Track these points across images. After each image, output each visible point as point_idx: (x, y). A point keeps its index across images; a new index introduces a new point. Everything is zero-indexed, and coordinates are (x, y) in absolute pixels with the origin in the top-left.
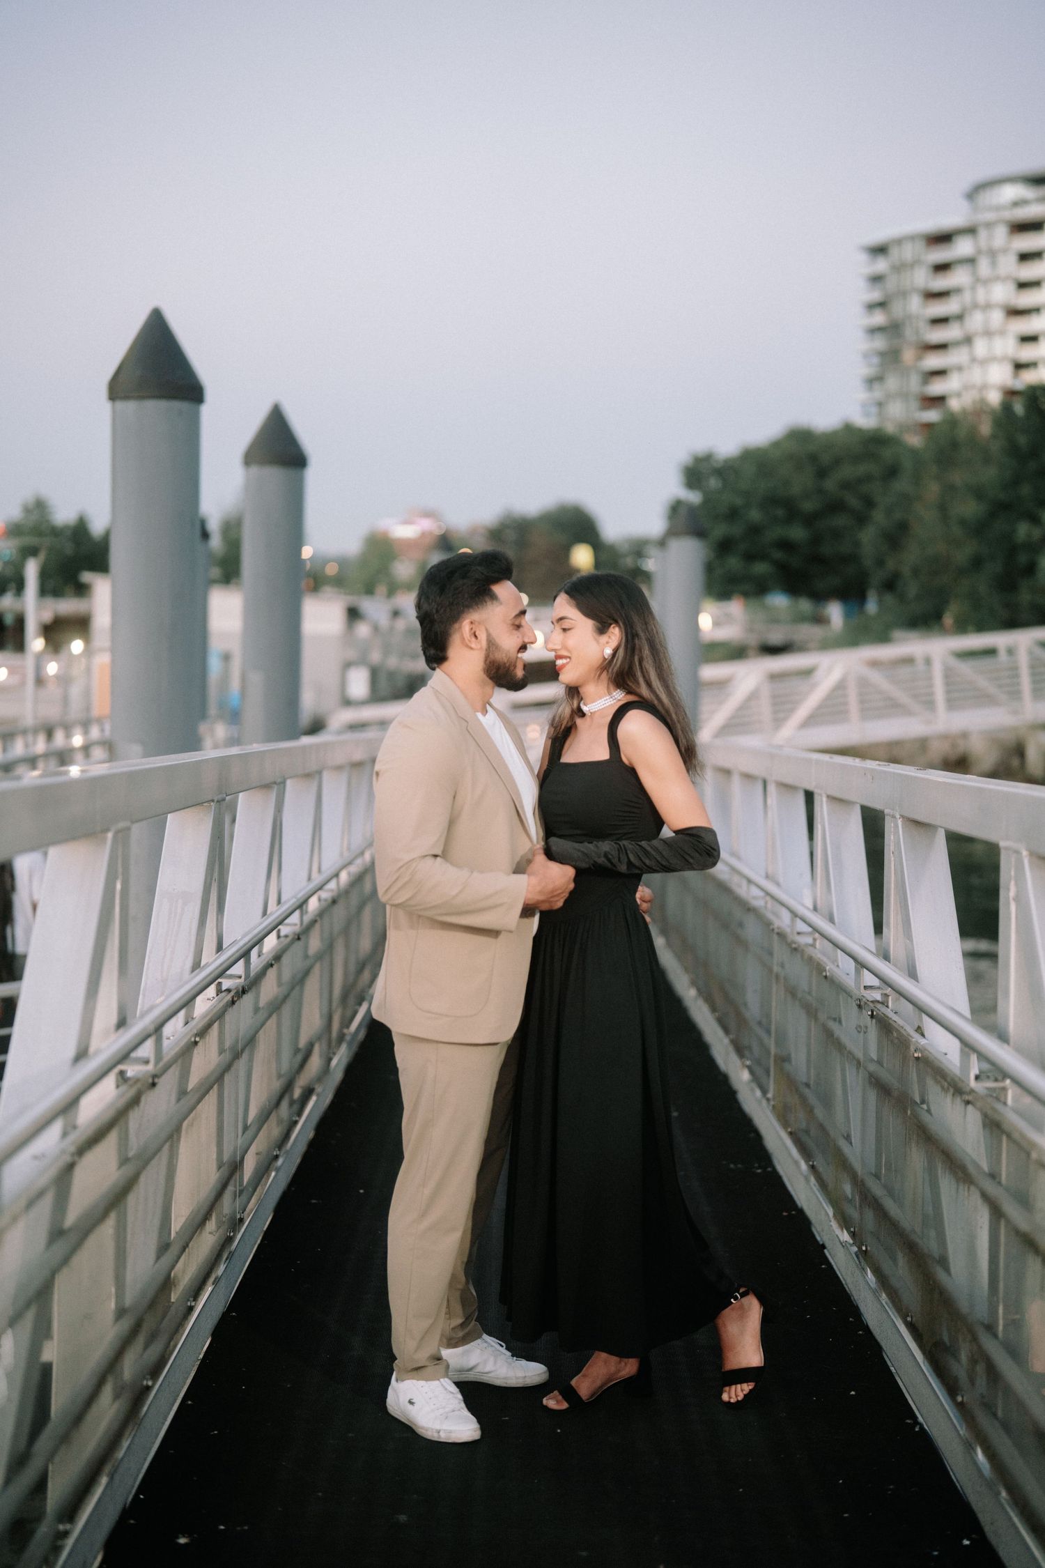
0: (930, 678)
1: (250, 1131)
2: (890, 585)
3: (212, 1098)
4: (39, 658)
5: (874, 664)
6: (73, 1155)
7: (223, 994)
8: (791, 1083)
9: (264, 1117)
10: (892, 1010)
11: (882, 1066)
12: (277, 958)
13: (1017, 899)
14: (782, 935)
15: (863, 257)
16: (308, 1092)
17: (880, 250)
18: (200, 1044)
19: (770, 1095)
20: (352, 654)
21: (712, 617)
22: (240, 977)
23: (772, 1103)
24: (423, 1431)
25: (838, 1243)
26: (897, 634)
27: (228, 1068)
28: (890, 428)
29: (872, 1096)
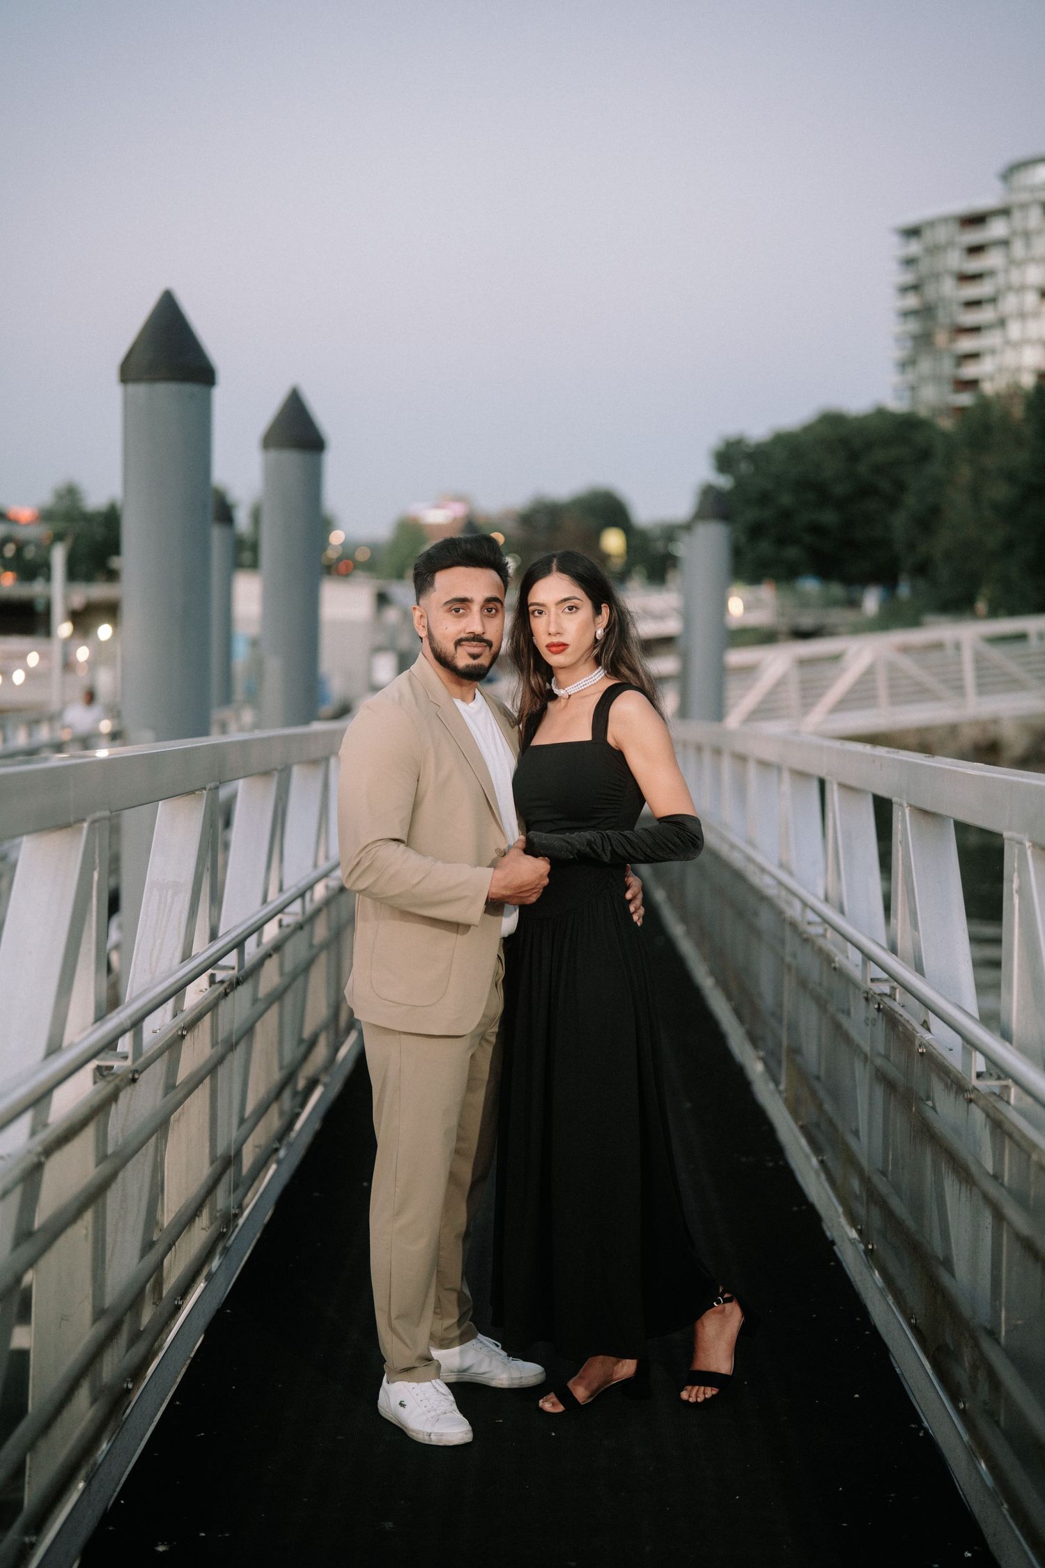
0: (959, 663)
1: (248, 1124)
2: (922, 570)
3: (202, 1093)
4: (66, 643)
5: (905, 649)
6: (39, 1154)
7: (217, 986)
8: (801, 1076)
9: (262, 1110)
10: (899, 1004)
11: (889, 1060)
12: (277, 947)
13: (1020, 891)
14: (793, 925)
15: (895, 240)
16: (312, 1084)
17: (913, 232)
18: (188, 1038)
19: (782, 1087)
20: (381, 639)
21: (743, 602)
22: (233, 968)
23: (785, 1095)
24: (414, 1434)
25: (847, 1241)
26: (929, 618)
27: (221, 1060)
28: (923, 412)
29: (879, 1092)
